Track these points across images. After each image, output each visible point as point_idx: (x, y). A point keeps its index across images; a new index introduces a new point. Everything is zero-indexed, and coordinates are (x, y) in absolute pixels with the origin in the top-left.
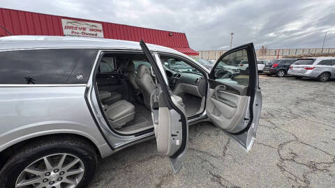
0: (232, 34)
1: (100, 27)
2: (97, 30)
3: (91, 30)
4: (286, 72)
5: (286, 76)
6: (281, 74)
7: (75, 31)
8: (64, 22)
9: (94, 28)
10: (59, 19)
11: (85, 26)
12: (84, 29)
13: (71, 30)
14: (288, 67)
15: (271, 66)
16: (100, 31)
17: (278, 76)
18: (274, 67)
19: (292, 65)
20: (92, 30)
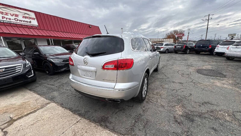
0: (122, 29)
1: (33, 15)
2: (30, 18)
3: (23, 17)
7: (6, 16)
9: (27, 15)
11: (17, 13)
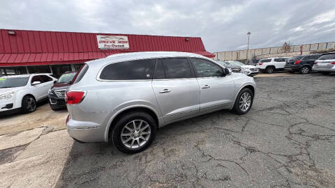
0: (249, 33)
1: (126, 39)
2: (124, 42)
4: (310, 68)
5: (311, 72)
6: (305, 70)
7: (107, 44)
8: (99, 38)
9: (121, 40)
10: (94, 35)
11: (115, 40)
12: (114, 42)
13: (104, 44)
14: (313, 63)
15: (293, 63)
16: (126, 42)
17: (301, 73)
18: (297, 64)
19: (317, 61)
20: (120, 42)
